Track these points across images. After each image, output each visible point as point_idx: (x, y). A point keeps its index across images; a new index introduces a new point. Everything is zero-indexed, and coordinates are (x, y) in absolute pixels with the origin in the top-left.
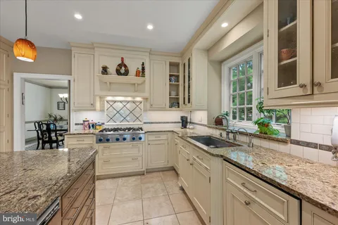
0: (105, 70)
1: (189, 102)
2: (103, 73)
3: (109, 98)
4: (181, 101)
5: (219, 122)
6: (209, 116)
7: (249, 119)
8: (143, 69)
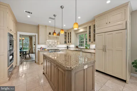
0: (50, 34)
1: (70, 42)
2: (49, 34)
3: (48, 41)
4: (67, 42)
5: (77, 47)
6: (75, 46)
7: (83, 46)
8: (59, 33)
